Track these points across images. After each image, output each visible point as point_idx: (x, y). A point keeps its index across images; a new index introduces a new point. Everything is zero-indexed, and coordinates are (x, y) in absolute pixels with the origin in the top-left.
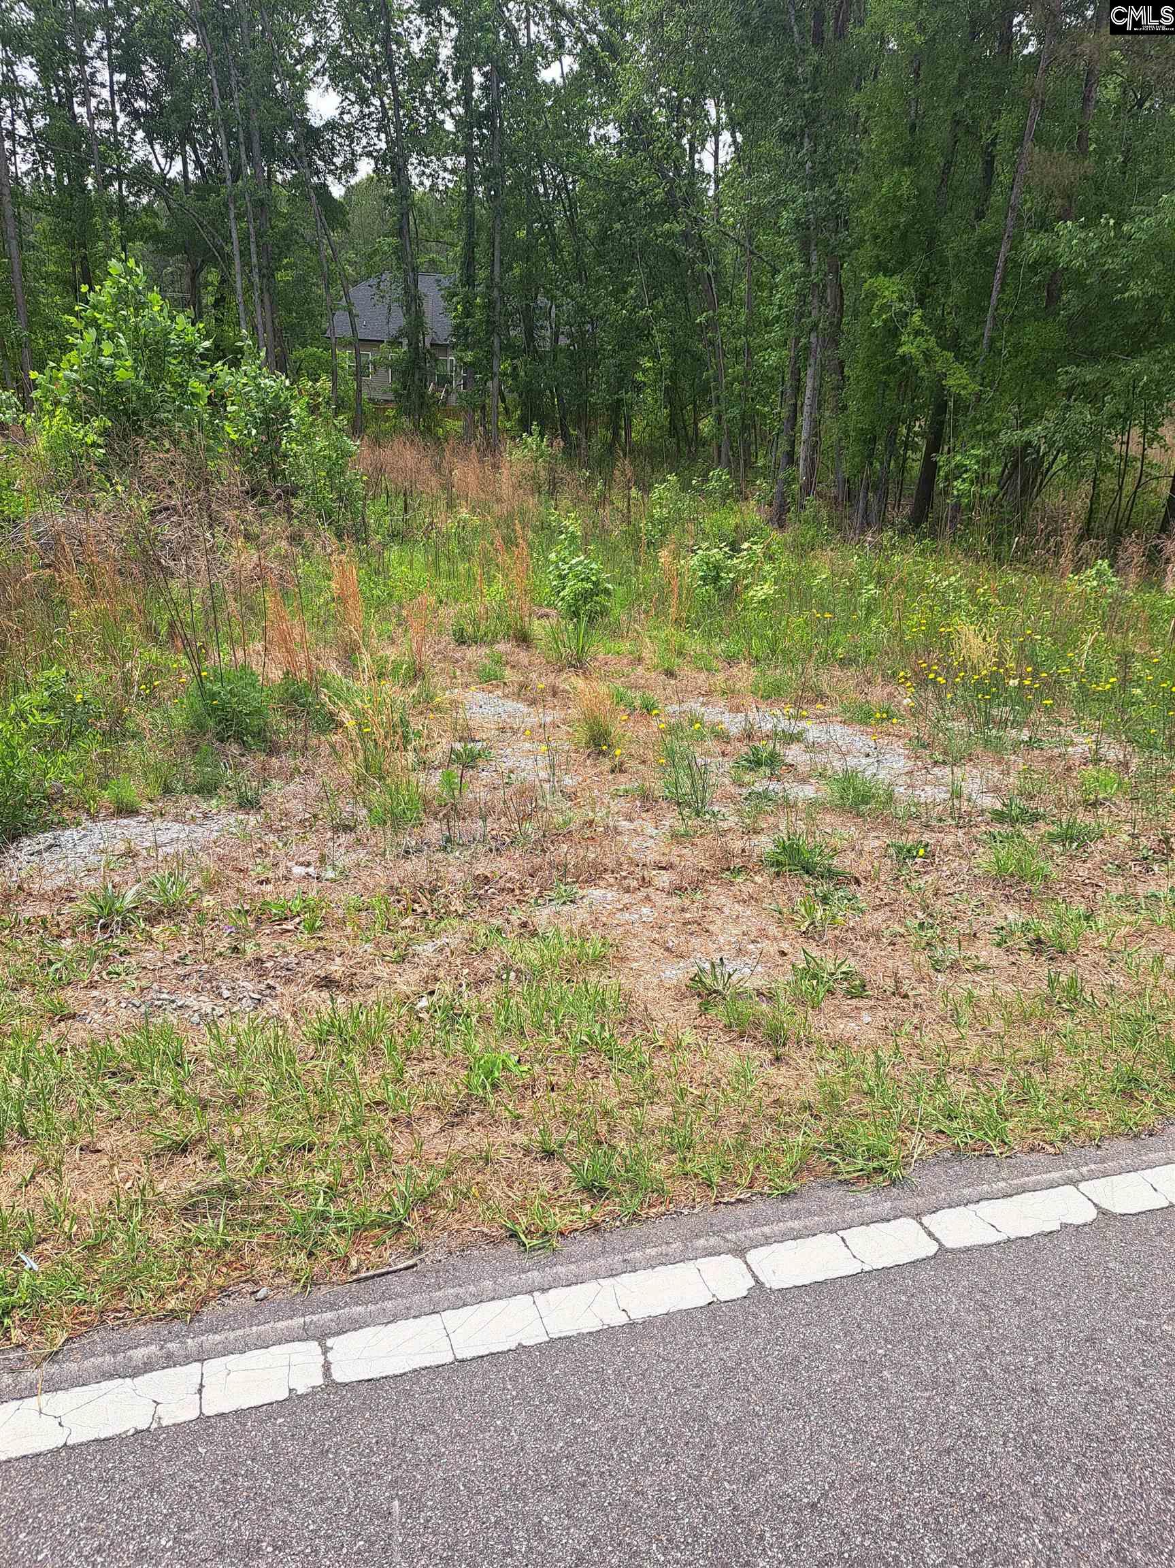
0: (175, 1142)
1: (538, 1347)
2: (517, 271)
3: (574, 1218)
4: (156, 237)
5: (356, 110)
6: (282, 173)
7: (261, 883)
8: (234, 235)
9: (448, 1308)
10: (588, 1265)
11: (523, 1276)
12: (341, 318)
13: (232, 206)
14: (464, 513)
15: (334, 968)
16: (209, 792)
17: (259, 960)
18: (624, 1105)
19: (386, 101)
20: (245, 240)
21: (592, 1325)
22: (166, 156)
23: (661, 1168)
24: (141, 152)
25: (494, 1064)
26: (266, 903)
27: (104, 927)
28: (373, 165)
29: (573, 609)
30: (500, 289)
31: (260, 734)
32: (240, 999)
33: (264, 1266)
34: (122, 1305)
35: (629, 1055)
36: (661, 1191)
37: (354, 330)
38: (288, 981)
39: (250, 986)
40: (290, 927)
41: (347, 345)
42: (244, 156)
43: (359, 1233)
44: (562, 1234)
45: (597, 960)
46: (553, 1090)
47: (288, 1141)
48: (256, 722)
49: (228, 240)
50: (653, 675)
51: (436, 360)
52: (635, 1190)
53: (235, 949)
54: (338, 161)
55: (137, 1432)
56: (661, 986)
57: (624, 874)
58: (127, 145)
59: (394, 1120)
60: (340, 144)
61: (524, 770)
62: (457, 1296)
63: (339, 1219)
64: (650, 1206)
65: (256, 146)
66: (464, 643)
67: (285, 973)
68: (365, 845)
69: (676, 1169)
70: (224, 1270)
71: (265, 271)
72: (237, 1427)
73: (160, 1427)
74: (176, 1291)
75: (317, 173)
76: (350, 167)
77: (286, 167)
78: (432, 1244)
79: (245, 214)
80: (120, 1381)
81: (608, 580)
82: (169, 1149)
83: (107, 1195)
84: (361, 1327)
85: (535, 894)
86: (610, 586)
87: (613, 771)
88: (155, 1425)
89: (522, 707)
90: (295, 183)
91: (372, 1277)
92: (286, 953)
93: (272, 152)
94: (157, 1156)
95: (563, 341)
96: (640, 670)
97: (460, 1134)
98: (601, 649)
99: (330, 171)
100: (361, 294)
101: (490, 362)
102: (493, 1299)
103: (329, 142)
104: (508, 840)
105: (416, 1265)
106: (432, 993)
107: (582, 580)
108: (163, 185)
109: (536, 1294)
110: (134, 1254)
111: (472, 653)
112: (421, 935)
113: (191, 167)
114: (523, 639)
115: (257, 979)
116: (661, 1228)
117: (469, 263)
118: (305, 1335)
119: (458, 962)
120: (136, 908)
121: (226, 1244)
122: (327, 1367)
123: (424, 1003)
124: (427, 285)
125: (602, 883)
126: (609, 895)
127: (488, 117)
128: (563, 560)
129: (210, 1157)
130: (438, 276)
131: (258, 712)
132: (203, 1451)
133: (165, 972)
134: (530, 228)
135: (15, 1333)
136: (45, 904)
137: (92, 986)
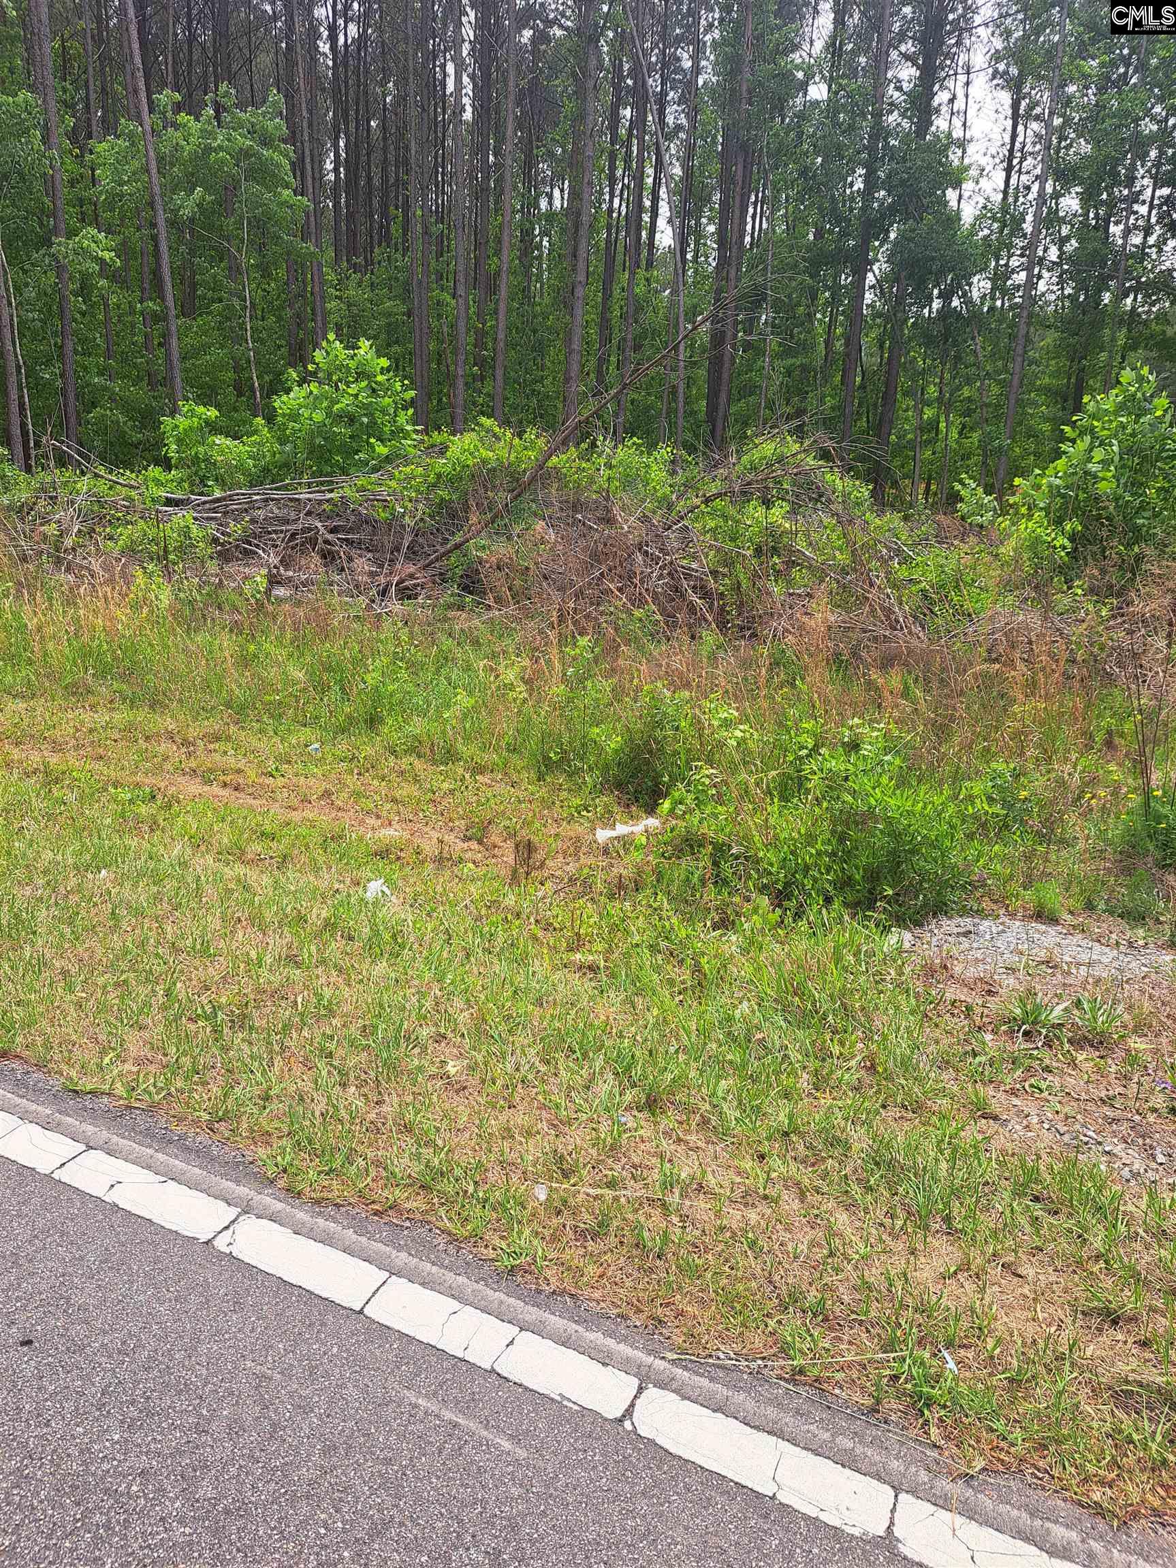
0: (1106, 1308)
16: (1138, 920)
24: (1168, 261)
27: (1026, 1034)
34: (1042, 1464)
53: (1172, 1111)
70: (1161, 1492)
74: (1103, 1483)
80: (1036, 1551)
82: (1099, 1311)
83: (1030, 1330)
94: (1084, 1313)
110: (1059, 1414)
120: (1062, 1025)
121: (1164, 1462)
129: (1144, 1344)
133: (1091, 1106)
135: (934, 1431)
136: (965, 990)
137: (1013, 1092)
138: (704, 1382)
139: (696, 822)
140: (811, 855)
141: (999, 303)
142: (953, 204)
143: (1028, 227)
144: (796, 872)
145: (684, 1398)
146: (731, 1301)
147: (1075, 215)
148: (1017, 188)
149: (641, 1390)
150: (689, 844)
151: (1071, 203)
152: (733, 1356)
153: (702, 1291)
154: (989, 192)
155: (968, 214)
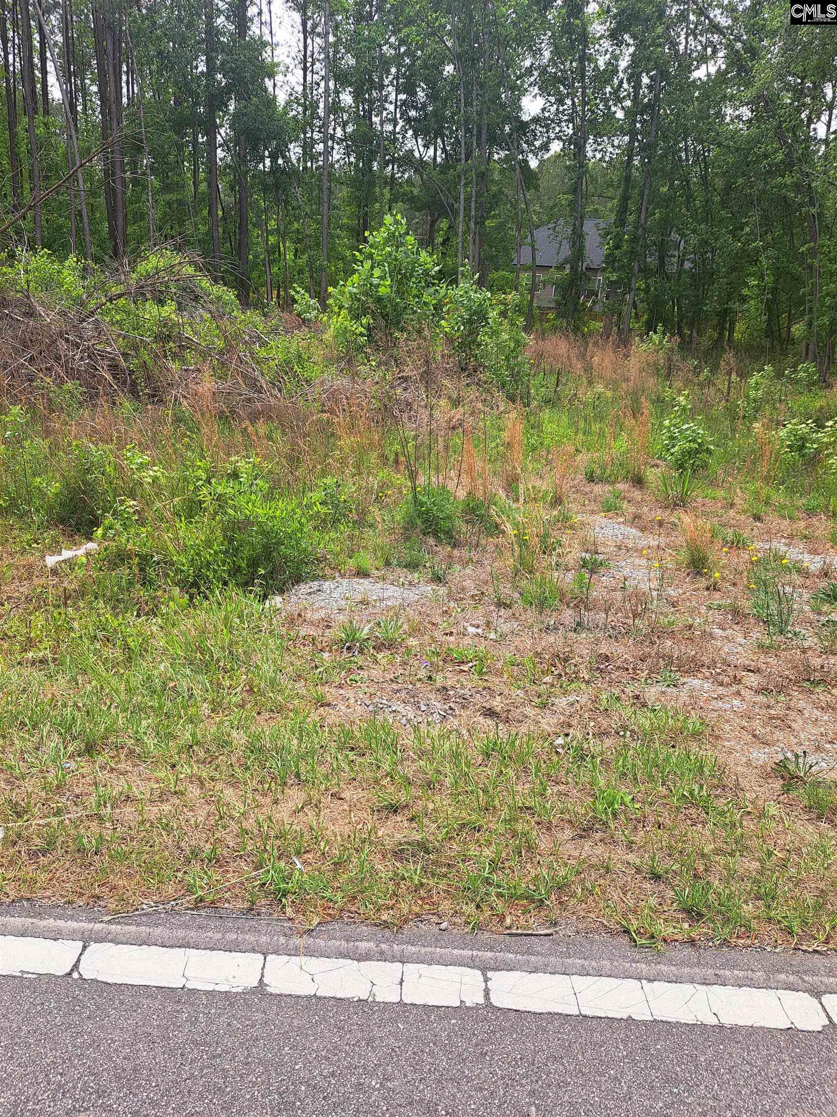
0: (390, 804)
1: (644, 1023)
2: (657, 216)
3: (675, 931)
4: (411, 199)
5: (553, 109)
6: (498, 154)
7: (447, 634)
8: (462, 197)
9: (576, 974)
10: (686, 970)
11: (634, 965)
12: (526, 251)
13: (463, 177)
14: (600, 388)
15: (495, 704)
16: (414, 568)
17: (444, 688)
18: (718, 851)
19: (576, 100)
20: (468, 199)
21: (688, 1018)
22: (424, 146)
23: (748, 909)
24: (410, 144)
25: (614, 798)
26: (449, 649)
27: (349, 648)
28: (561, 146)
29: (679, 462)
30: (644, 229)
31: (448, 533)
32: (432, 714)
33: (446, 906)
34: (353, 909)
35: (722, 814)
36: (748, 928)
37: (534, 259)
38: (463, 707)
39: (438, 705)
40: (466, 669)
41: (527, 269)
42: (475, 144)
43: (512, 898)
44: (665, 941)
45: (696, 735)
46: (659, 828)
47: (464, 821)
48: (448, 524)
49: (457, 200)
50: (743, 517)
51: (590, 279)
52: (726, 921)
53: (430, 678)
54: (537, 143)
55: (360, 1000)
56: (748, 764)
57: (718, 670)
58: (401, 140)
59: (538, 823)
60: (540, 132)
61: (634, 579)
62: (583, 966)
63: (499, 887)
64: (738, 937)
65: (484, 137)
66: (593, 481)
67: (461, 700)
68: (518, 619)
69: (762, 912)
70: (420, 902)
71: (479, 220)
72: (425, 1017)
73: (374, 1001)
74: (388, 908)
75: (522, 152)
76: (545, 147)
77: (502, 149)
78: (564, 922)
79: (471, 182)
80: (350, 961)
81: (710, 443)
82: (386, 807)
83: (347, 830)
84: (512, 970)
85: (644, 674)
86: (712, 447)
87: (708, 589)
88: (371, 999)
89: (634, 531)
90: (506, 160)
91: (521, 935)
92: (463, 687)
93: (494, 140)
94: (378, 810)
95: (687, 265)
96: (732, 513)
97: (587, 845)
98: (699, 495)
99: (531, 151)
100: (541, 234)
101: (630, 280)
102: (610, 976)
103: (533, 131)
104: (624, 631)
105: (552, 934)
106: (567, 735)
107: (690, 441)
108: (420, 166)
109: (643, 981)
110: (363, 876)
111: (598, 489)
112: (557, 690)
113: (439, 152)
114: (639, 481)
115: (443, 702)
116: (746, 957)
117: (622, 210)
118: (471, 963)
119: (586, 715)
120: (369, 639)
121: (422, 885)
122: (487, 992)
123: (560, 741)
124: (589, 227)
125: (699, 675)
126: (706, 685)
127: (650, 107)
128: (675, 426)
129: (412, 820)
130: (598, 221)
131: (449, 517)
132: (402, 1027)
133: (385, 685)
134: (672, 184)
135: (289, 910)
136: (313, 628)
137: (340, 686)
138: (133, 928)
139: (123, 541)
140: (210, 555)
141: (309, 164)
142: (271, 89)
143: (321, 112)
144: (201, 568)
145: (118, 943)
146: (150, 869)
147: (350, 107)
148: (311, 84)
149: (84, 948)
150: (121, 558)
151: (346, 98)
152: (153, 904)
153: (129, 867)
154: (294, 84)
155: (282, 98)
